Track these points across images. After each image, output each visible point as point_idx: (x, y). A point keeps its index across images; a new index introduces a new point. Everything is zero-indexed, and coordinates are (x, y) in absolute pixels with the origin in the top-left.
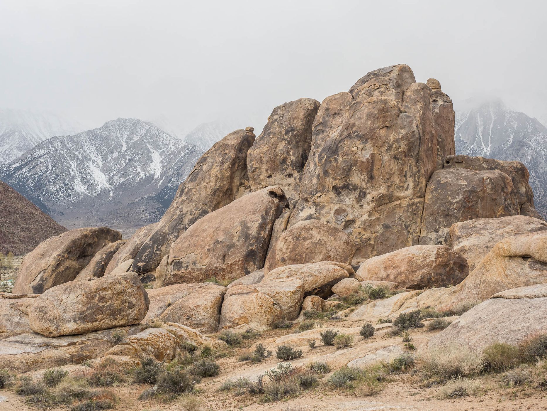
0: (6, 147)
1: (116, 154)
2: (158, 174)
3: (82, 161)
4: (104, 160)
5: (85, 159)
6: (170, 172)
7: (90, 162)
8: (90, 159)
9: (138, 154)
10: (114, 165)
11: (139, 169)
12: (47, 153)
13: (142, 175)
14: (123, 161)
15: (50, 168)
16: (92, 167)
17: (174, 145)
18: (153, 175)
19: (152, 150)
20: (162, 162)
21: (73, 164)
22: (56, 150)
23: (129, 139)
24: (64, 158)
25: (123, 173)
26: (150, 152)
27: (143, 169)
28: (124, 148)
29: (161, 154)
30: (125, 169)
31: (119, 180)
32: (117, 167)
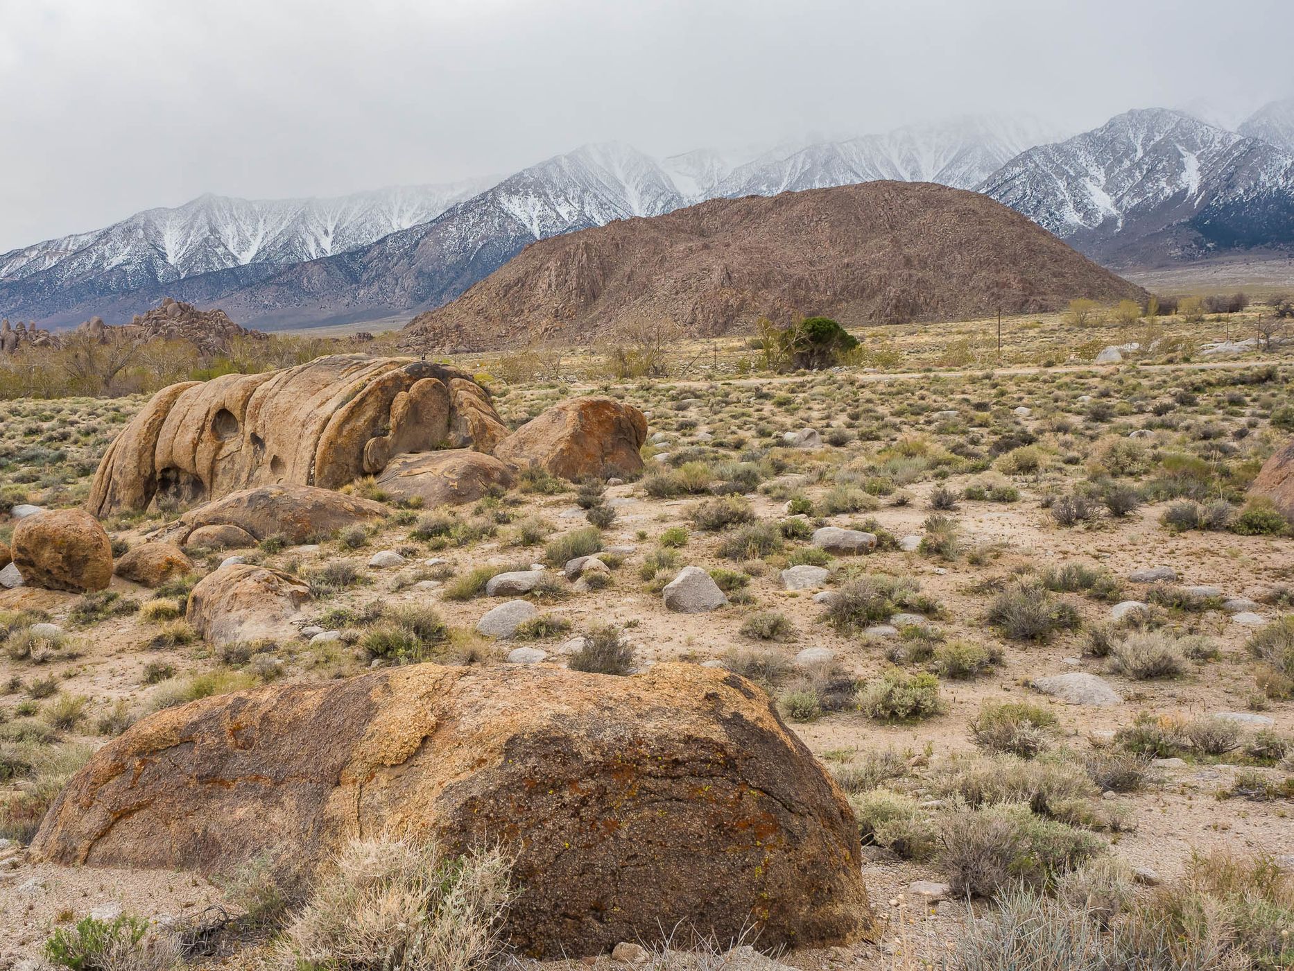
0: (964, 168)
1: (1127, 164)
2: (1194, 188)
3: (1075, 179)
4: (1106, 174)
5: (1079, 175)
6: (1214, 184)
7: (1087, 179)
8: (1087, 175)
9: (1162, 160)
10: (1123, 180)
11: (1163, 184)
12: (1024, 172)
13: (1168, 191)
14: (1137, 174)
15: (1029, 192)
16: (1090, 186)
17: (1221, 142)
18: (1186, 190)
19: (1184, 153)
20: (1200, 169)
21: (1062, 184)
22: (1037, 166)
23: (1148, 138)
24: (1048, 176)
25: (1139, 190)
26: (1180, 155)
27: (1169, 183)
28: (1140, 154)
29: (1199, 158)
30: (1141, 185)
31: (1131, 202)
32: (1128, 184)
